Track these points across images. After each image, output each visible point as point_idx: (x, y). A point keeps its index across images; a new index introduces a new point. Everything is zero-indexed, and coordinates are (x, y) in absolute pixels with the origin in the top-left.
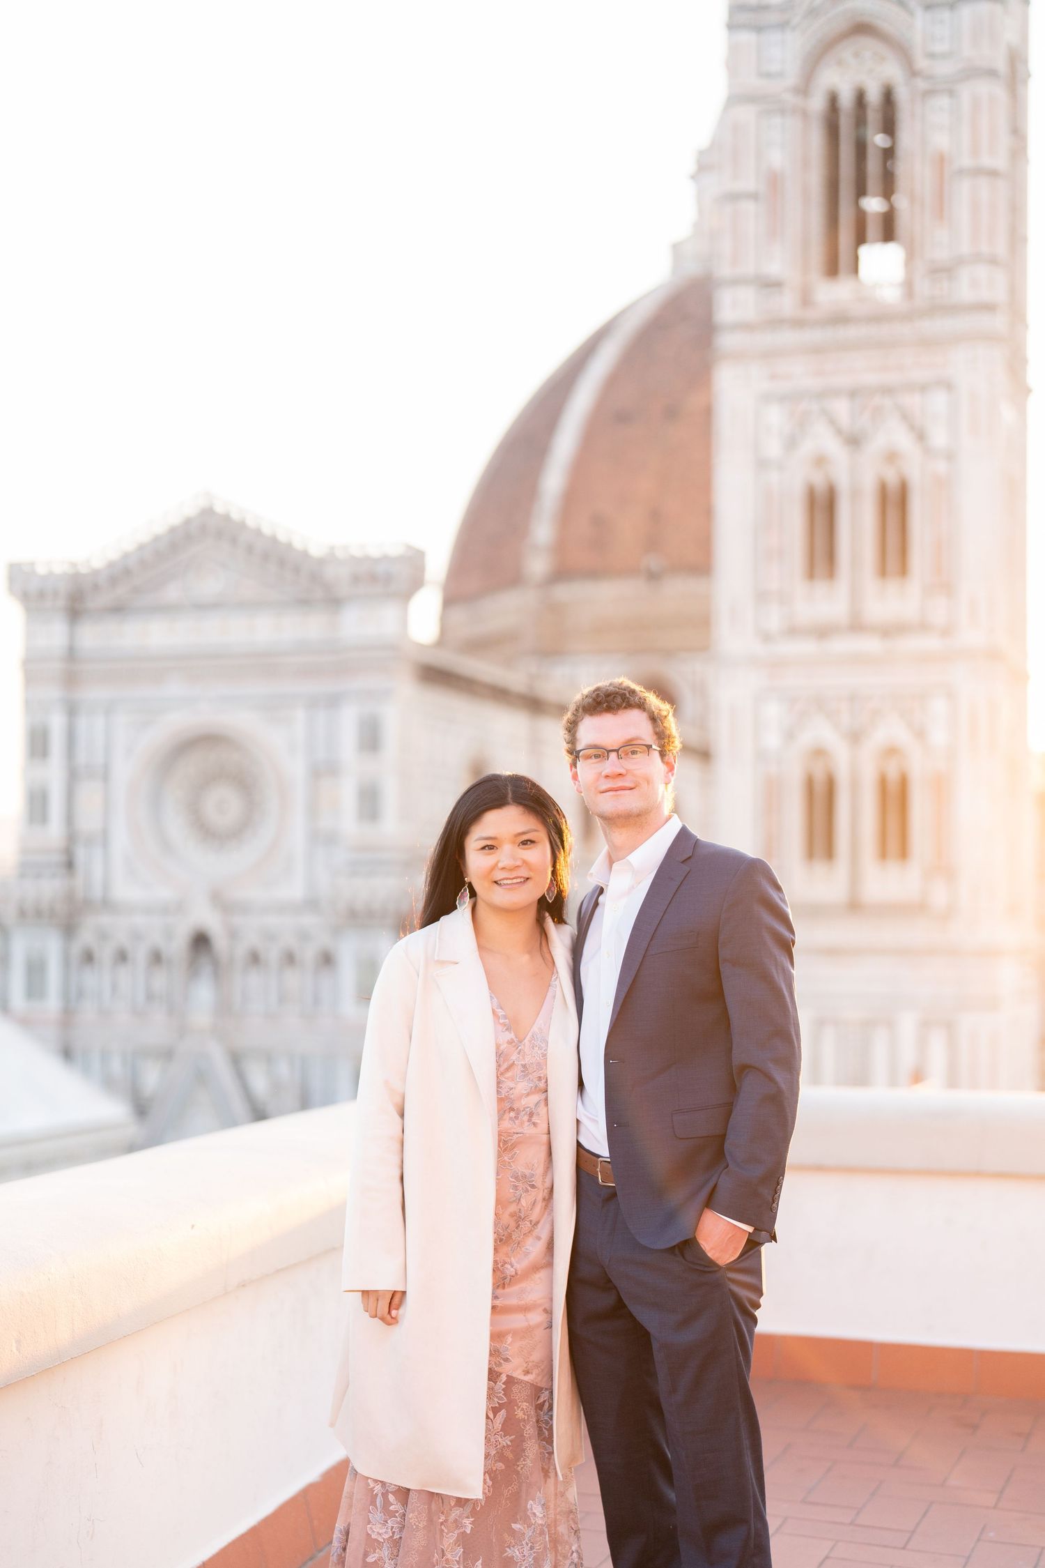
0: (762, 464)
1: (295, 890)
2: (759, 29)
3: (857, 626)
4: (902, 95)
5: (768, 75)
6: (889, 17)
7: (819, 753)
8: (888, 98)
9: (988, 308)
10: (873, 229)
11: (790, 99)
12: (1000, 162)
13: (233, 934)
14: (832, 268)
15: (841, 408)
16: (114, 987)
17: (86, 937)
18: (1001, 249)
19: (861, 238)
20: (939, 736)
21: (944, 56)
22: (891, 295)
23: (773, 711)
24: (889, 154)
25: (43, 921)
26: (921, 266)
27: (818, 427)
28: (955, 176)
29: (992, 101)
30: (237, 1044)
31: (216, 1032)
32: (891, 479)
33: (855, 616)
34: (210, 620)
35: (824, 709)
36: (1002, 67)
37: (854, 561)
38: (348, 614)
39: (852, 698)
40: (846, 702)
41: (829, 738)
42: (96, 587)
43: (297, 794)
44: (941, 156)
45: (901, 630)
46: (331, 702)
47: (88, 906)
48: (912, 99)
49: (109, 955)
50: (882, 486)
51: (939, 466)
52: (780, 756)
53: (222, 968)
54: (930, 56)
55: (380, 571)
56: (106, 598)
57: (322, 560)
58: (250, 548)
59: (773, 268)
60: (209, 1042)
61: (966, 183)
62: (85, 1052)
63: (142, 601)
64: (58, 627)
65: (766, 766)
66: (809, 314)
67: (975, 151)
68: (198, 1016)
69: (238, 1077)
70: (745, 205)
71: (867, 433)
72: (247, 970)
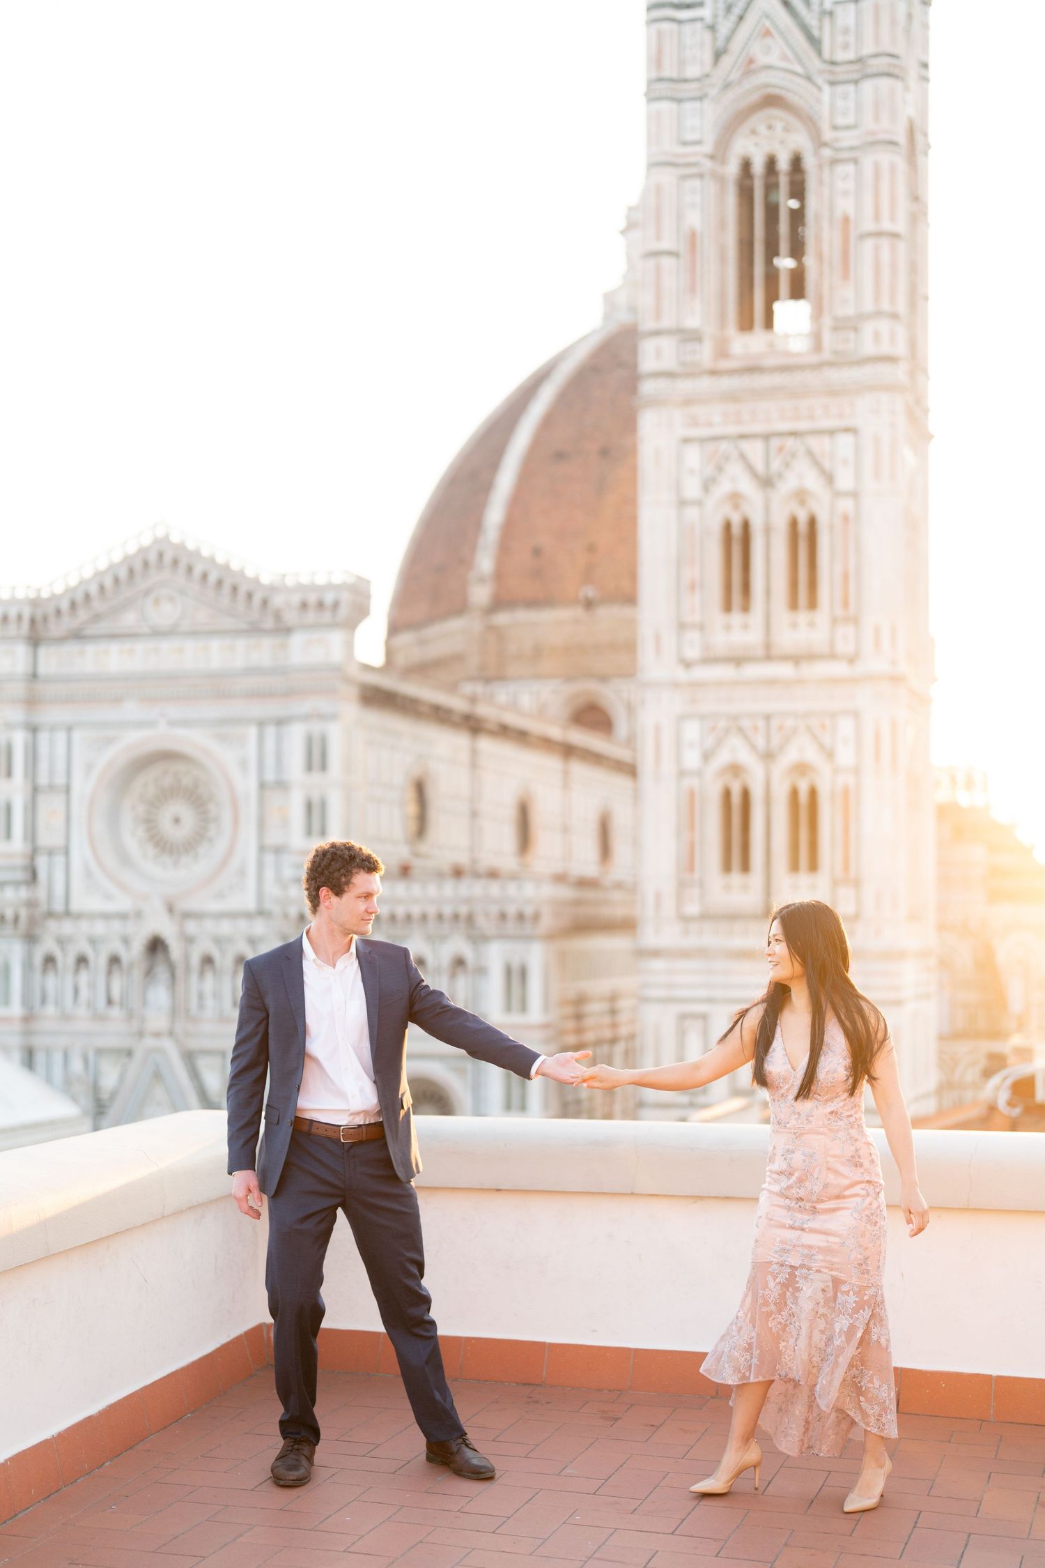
0: (682, 503)
1: (248, 901)
2: (679, 101)
3: (769, 655)
4: (809, 162)
5: (685, 143)
6: (797, 91)
7: (735, 769)
8: (797, 163)
9: (890, 359)
10: (784, 286)
11: (708, 164)
12: (901, 227)
13: (189, 940)
14: (746, 324)
15: (755, 451)
16: (76, 991)
17: (48, 945)
18: (902, 308)
19: (772, 296)
20: (845, 756)
21: (848, 128)
22: (800, 345)
23: (692, 731)
24: (798, 217)
25: (8, 930)
26: (827, 321)
27: (735, 469)
28: (863, 236)
29: (893, 169)
30: (193, 1044)
31: (171, 1033)
32: (803, 518)
33: (768, 646)
34: (166, 645)
35: (740, 730)
36: (902, 139)
37: (768, 592)
38: (297, 640)
39: (768, 718)
40: (761, 724)
41: (745, 756)
42: (58, 612)
43: (250, 811)
44: (846, 220)
45: (811, 657)
46: (280, 722)
47: (50, 914)
48: (820, 167)
49: (71, 960)
50: (794, 523)
51: (846, 505)
52: (699, 773)
53: (180, 971)
54: (835, 128)
55: (329, 598)
56: (67, 624)
57: (273, 589)
58: (205, 576)
59: (693, 321)
60: (168, 1045)
61: (869, 244)
62: (48, 1052)
63: (103, 627)
64: (22, 651)
65: (688, 782)
66: (724, 364)
67: (877, 217)
68: (157, 1019)
69: (195, 1075)
70: (667, 262)
71: (780, 475)
72: (202, 973)
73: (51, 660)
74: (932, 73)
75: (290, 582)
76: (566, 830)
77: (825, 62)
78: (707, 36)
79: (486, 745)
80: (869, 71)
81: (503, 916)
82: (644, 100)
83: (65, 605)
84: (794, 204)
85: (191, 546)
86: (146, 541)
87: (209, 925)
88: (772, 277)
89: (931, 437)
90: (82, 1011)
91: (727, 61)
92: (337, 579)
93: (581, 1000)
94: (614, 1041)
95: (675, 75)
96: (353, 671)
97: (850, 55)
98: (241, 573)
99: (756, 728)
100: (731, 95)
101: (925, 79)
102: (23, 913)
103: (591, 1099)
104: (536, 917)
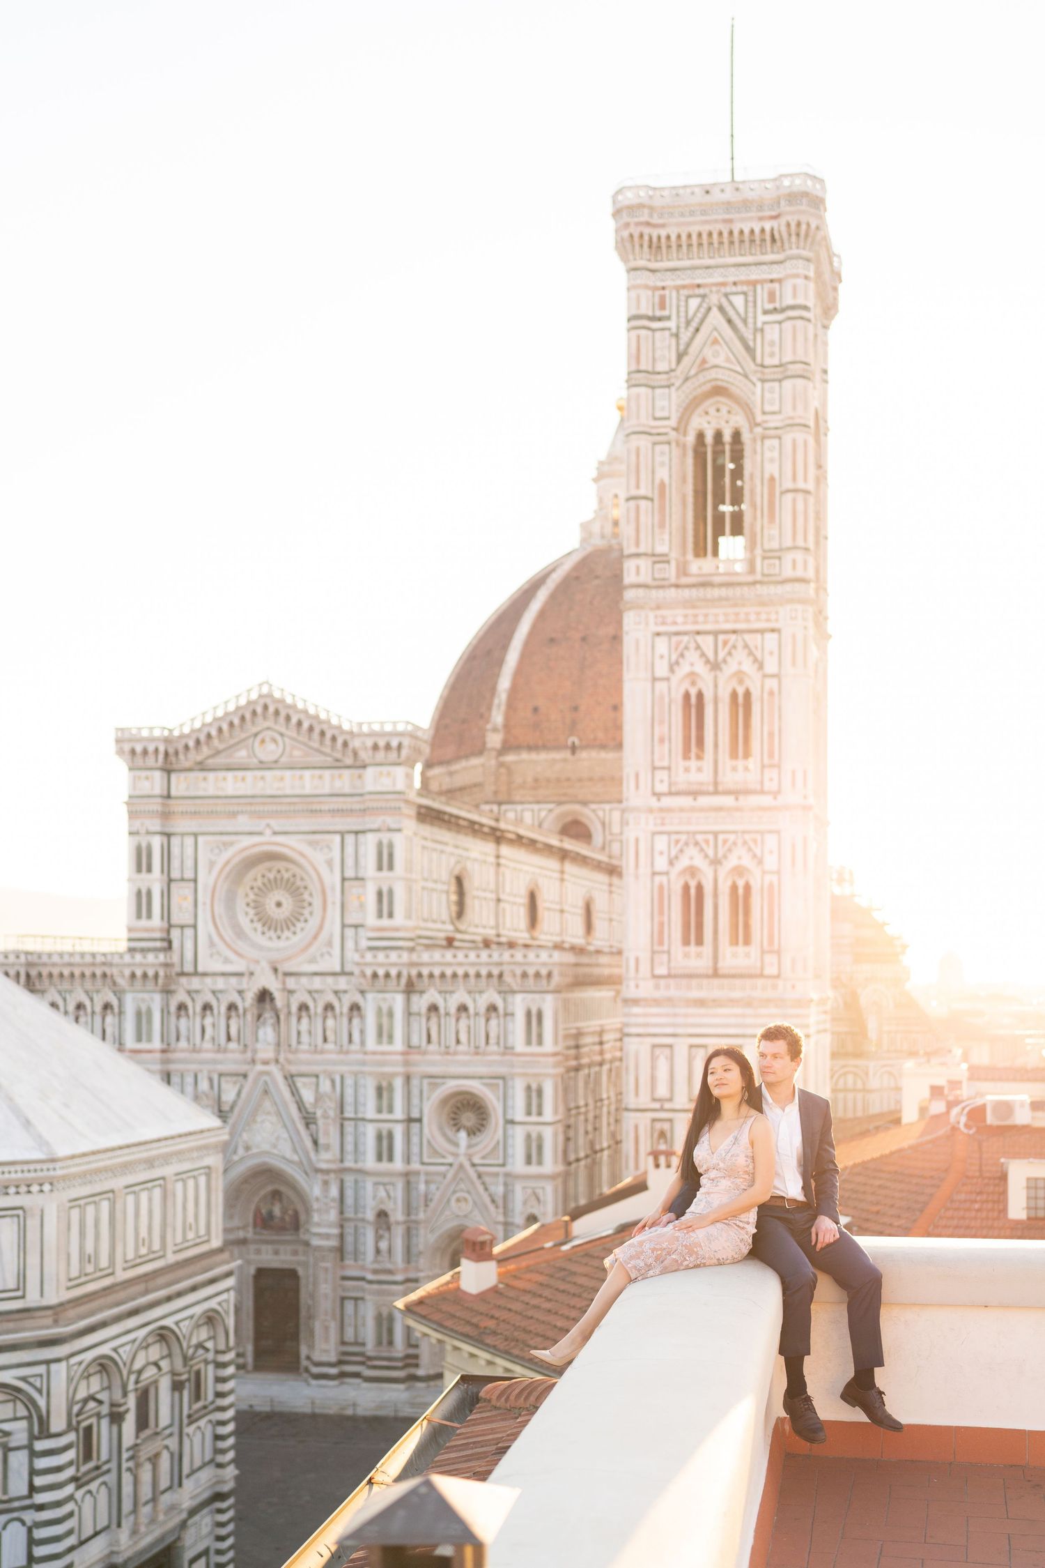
0: (654, 679)
1: (335, 965)
2: (653, 388)
3: (717, 790)
4: (746, 437)
5: (655, 419)
6: (738, 385)
7: (692, 871)
8: (737, 436)
9: (803, 581)
10: (727, 525)
11: (673, 434)
12: (811, 486)
13: (291, 992)
15: (707, 643)
17: (181, 996)
18: (811, 544)
19: (719, 531)
20: (771, 862)
21: (774, 413)
22: (739, 568)
23: (661, 843)
24: (738, 473)
25: (150, 985)
26: (758, 552)
27: (692, 656)
28: (783, 493)
29: (805, 442)
30: (293, 1069)
31: (277, 1061)
32: (741, 691)
33: (716, 784)
34: (268, 774)
35: (697, 844)
36: (812, 423)
37: (716, 745)
38: (370, 772)
39: (716, 834)
40: (711, 837)
41: (699, 862)
42: (187, 747)
43: (335, 897)
44: (772, 479)
45: (747, 792)
46: (357, 833)
47: (182, 974)
48: (754, 440)
49: (198, 1009)
50: (734, 695)
51: (771, 684)
52: (667, 873)
53: (282, 1017)
54: (764, 413)
55: (394, 743)
56: (194, 757)
57: (351, 733)
58: (300, 724)
59: (661, 549)
60: (273, 1068)
61: (790, 496)
62: (182, 1076)
63: (220, 760)
64: (158, 776)
65: (658, 879)
66: (684, 580)
67: (794, 479)
68: (266, 1051)
69: (295, 1092)
70: (643, 504)
71: (725, 661)
72: (299, 1019)
73: (180, 784)
74: (831, 376)
75: (365, 729)
76: (562, 911)
77: (757, 365)
78: (674, 341)
79: (505, 850)
80: (789, 373)
81: (525, 975)
82: (625, 385)
83: (191, 744)
84: (731, 466)
85: (289, 700)
86: (254, 696)
87: (304, 980)
88: (719, 519)
89: (830, 636)
90: (207, 1045)
91: (686, 361)
92: (400, 728)
93: (579, 1034)
94: (601, 1064)
95: (650, 369)
96: (412, 796)
97: (776, 361)
98: (328, 722)
99: (707, 842)
100: (689, 383)
101: (826, 382)
102: (161, 973)
103: (586, 1105)
104: (549, 975)
